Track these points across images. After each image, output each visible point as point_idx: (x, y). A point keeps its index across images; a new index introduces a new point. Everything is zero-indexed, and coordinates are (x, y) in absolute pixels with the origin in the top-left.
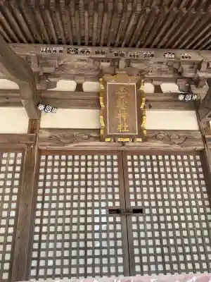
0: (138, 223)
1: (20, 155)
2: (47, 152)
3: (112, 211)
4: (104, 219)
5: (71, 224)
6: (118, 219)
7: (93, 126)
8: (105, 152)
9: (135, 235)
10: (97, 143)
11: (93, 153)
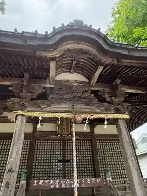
0: (68, 165)
1: (29, 140)
2: (38, 140)
3: (60, 161)
4: (57, 164)
5: (45, 165)
6: (61, 164)
7: (54, 130)
8: (58, 140)
9: (67, 169)
10: (55, 137)
11: (54, 140)
